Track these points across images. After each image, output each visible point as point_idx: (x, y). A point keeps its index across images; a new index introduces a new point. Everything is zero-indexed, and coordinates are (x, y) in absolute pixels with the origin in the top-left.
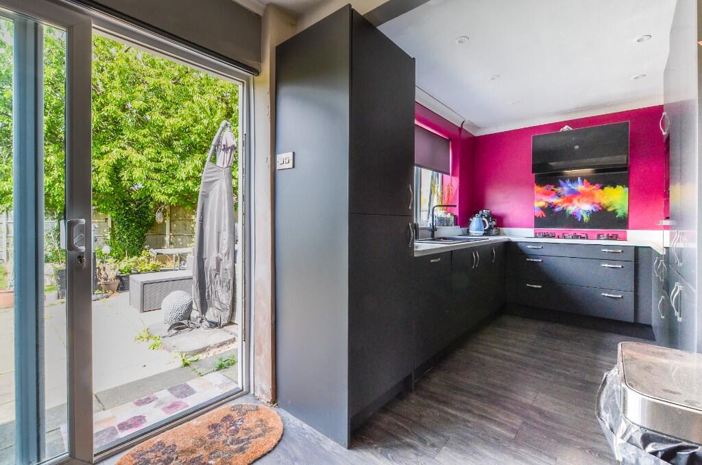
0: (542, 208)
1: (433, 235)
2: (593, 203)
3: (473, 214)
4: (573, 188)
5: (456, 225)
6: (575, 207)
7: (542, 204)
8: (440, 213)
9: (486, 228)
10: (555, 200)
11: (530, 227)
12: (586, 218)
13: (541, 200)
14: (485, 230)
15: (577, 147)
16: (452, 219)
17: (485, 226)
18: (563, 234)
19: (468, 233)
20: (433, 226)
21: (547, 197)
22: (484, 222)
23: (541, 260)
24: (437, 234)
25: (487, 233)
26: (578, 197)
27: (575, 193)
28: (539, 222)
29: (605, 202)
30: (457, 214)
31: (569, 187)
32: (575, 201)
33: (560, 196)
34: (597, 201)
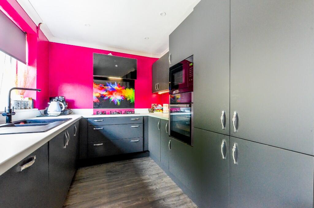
0: (97, 97)
1: (9, 120)
2: (122, 96)
3: (51, 99)
4: (113, 87)
5: (34, 107)
6: (114, 97)
7: (98, 95)
8: (16, 96)
9: (63, 110)
10: (104, 93)
11: (91, 108)
12: (119, 103)
13: (97, 92)
14: (62, 111)
15: (116, 66)
16: (31, 102)
17: (62, 108)
18: (111, 111)
19: (46, 113)
20: (10, 110)
21: (100, 91)
22: (61, 105)
23: (102, 128)
24: (14, 118)
25: (63, 113)
26: (115, 92)
27: (114, 90)
28: (96, 105)
29: (126, 95)
30: (35, 98)
31: (111, 86)
32: (114, 94)
33: (107, 91)
34: (123, 95)
